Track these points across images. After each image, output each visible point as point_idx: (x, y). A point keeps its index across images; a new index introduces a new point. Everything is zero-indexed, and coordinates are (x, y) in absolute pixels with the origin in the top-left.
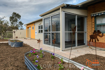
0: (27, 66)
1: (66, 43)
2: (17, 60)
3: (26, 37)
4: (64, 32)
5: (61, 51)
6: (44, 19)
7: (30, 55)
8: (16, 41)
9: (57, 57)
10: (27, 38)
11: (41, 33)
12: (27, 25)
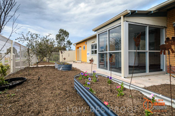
0: (76, 91)
1: (131, 69)
2: (66, 84)
3: (75, 60)
4: (128, 51)
5: (123, 78)
6: (99, 35)
7: (80, 78)
8: (64, 64)
9: (116, 82)
10: (77, 61)
11: (94, 54)
12: (77, 44)
